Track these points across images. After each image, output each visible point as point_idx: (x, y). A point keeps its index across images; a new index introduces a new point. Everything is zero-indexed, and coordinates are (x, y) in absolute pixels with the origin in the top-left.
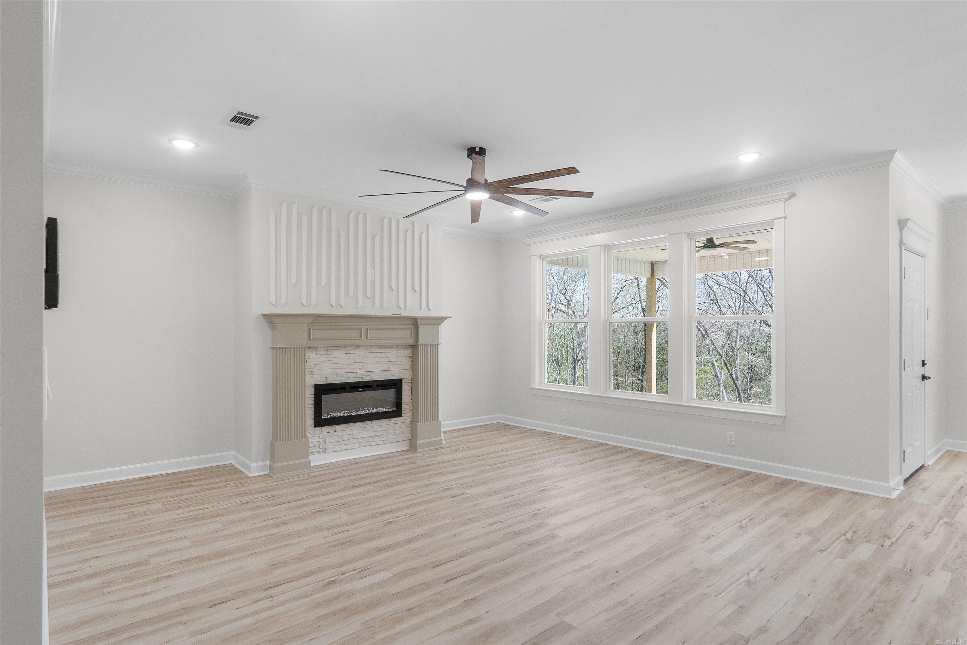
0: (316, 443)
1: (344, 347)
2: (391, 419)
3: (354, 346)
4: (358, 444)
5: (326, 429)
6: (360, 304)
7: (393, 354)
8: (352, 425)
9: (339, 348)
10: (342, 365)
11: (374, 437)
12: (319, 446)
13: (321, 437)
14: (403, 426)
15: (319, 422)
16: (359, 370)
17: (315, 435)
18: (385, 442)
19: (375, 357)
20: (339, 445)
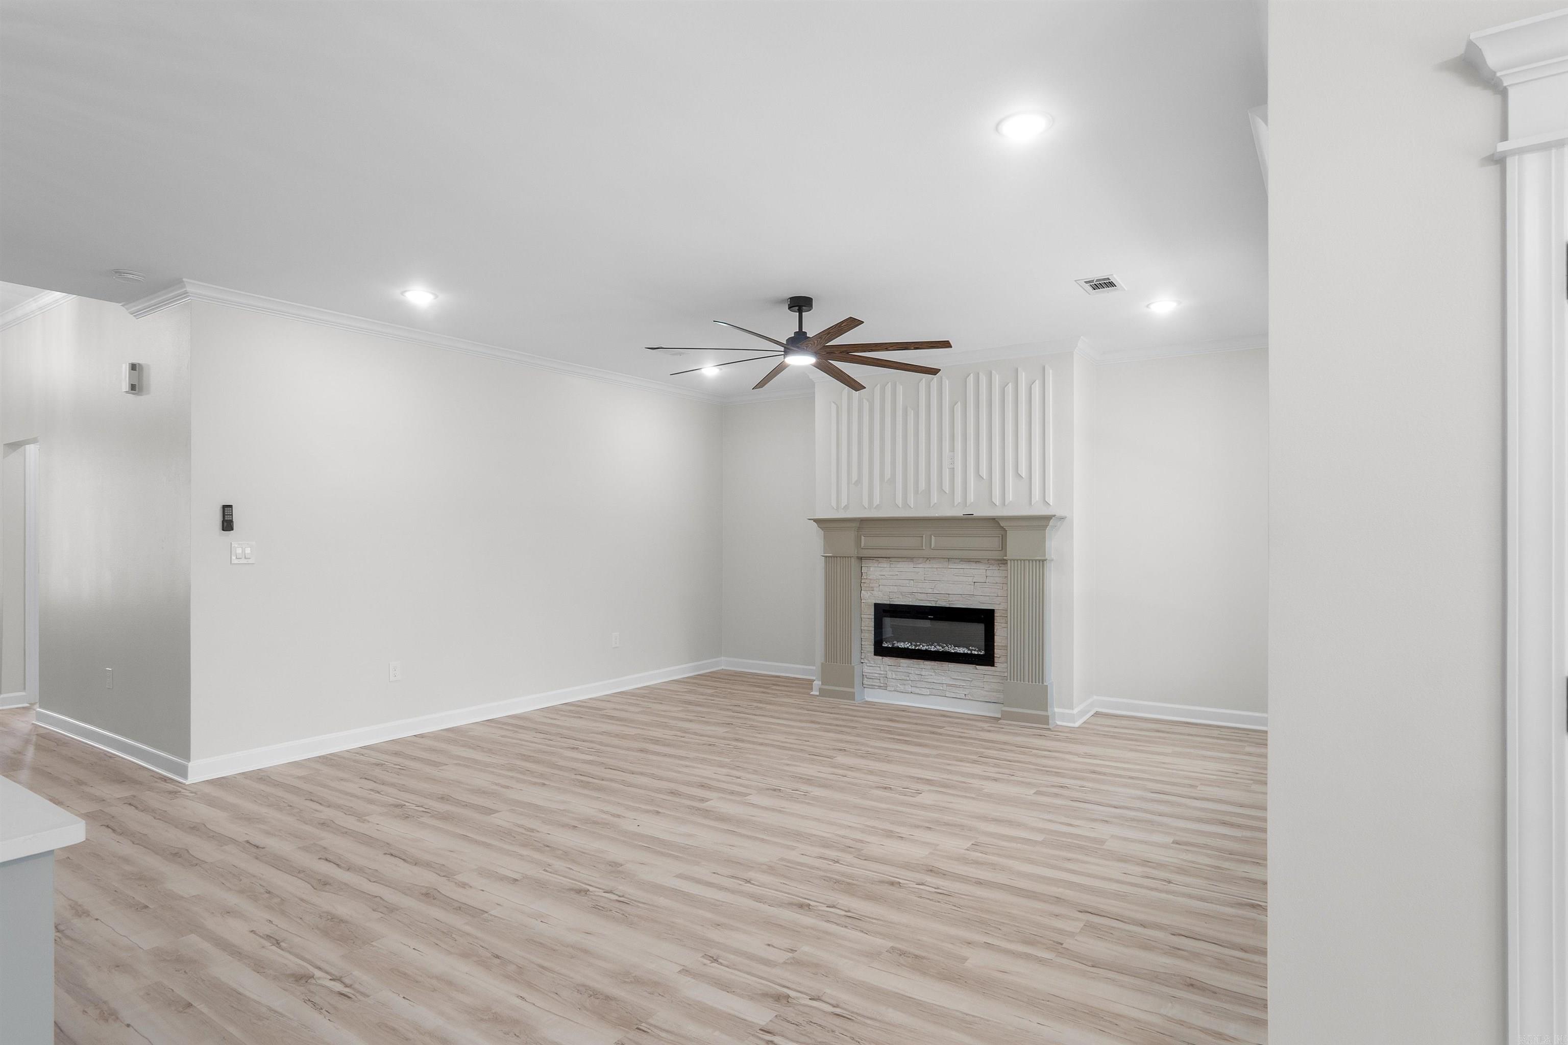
0: (876, 675)
1: (911, 559)
2: (977, 667)
3: (923, 558)
4: (928, 690)
5: (888, 660)
6: (935, 499)
7: (978, 572)
8: (921, 662)
9: (905, 560)
10: (907, 581)
11: (951, 685)
12: (880, 679)
13: (882, 669)
14: (998, 681)
15: (880, 651)
16: (930, 591)
17: (875, 665)
18: (967, 698)
19: (953, 575)
20: (905, 685)
